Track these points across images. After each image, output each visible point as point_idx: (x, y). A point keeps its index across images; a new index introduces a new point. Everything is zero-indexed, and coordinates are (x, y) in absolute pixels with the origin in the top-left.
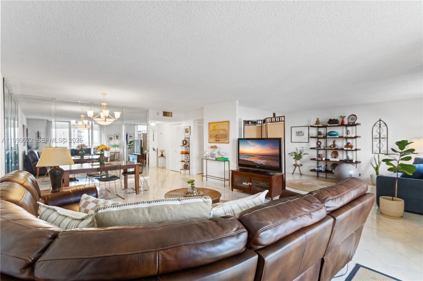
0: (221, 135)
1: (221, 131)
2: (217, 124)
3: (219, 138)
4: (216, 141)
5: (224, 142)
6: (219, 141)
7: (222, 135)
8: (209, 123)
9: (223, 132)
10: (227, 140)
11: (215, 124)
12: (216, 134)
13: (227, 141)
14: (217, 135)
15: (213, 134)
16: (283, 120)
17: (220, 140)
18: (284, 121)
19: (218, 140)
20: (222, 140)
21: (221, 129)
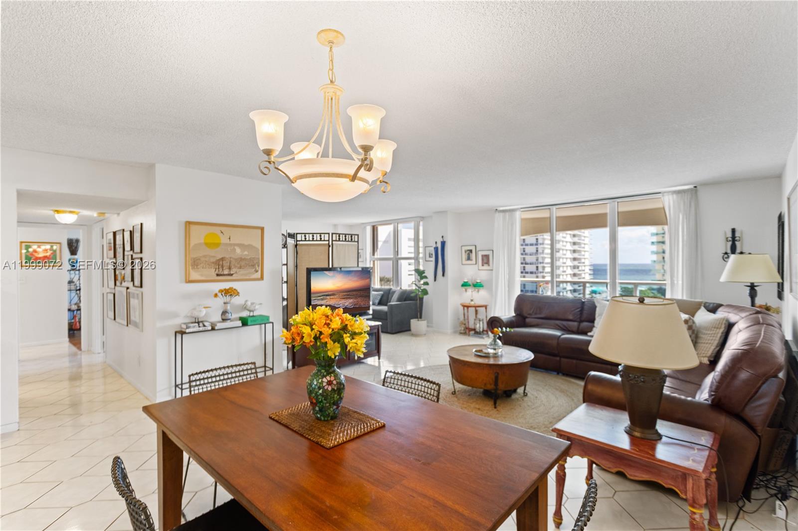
0: (236, 260)
1: (238, 250)
2: (223, 229)
3: (230, 268)
4: (218, 275)
5: (248, 278)
6: (232, 275)
7: (241, 259)
8: (189, 224)
9: (246, 253)
10: (257, 271)
11: (217, 230)
12: (220, 257)
13: (258, 275)
14: (222, 259)
15: (205, 256)
16: (356, 240)
17: (232, 273)
18: (358, 242)
19: (226, 272)
20: (242, 271)
21: (240, 245)
